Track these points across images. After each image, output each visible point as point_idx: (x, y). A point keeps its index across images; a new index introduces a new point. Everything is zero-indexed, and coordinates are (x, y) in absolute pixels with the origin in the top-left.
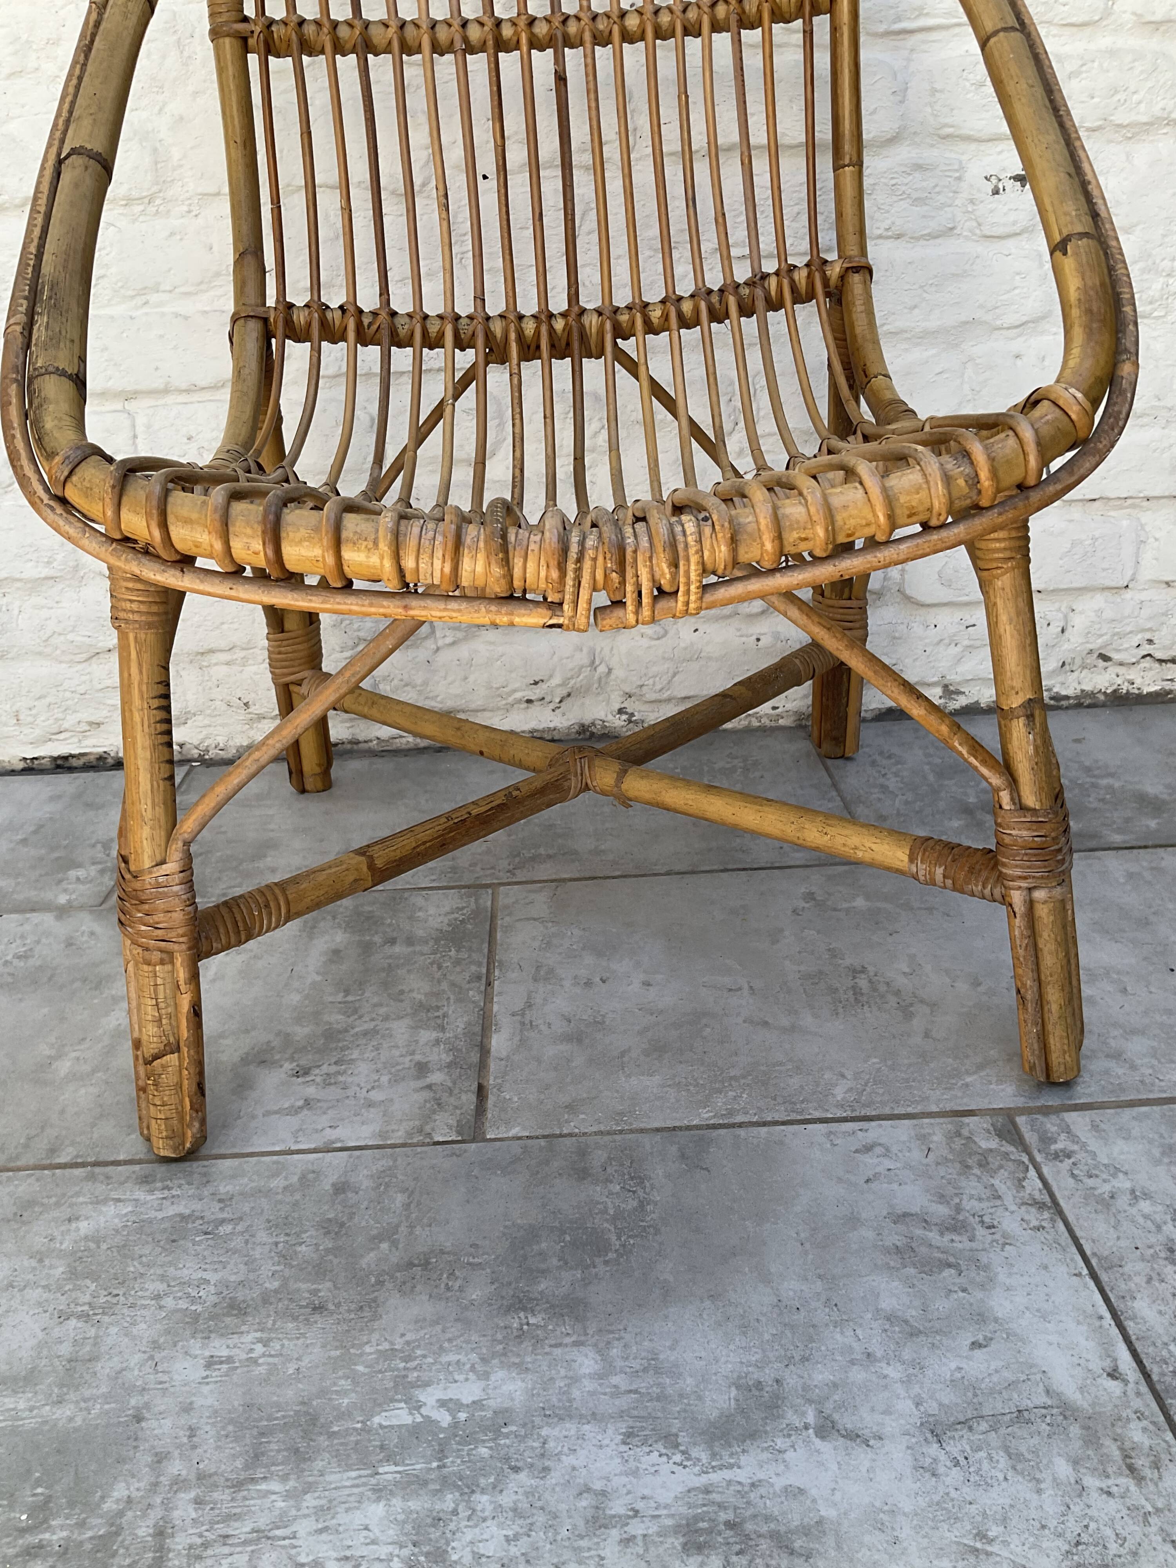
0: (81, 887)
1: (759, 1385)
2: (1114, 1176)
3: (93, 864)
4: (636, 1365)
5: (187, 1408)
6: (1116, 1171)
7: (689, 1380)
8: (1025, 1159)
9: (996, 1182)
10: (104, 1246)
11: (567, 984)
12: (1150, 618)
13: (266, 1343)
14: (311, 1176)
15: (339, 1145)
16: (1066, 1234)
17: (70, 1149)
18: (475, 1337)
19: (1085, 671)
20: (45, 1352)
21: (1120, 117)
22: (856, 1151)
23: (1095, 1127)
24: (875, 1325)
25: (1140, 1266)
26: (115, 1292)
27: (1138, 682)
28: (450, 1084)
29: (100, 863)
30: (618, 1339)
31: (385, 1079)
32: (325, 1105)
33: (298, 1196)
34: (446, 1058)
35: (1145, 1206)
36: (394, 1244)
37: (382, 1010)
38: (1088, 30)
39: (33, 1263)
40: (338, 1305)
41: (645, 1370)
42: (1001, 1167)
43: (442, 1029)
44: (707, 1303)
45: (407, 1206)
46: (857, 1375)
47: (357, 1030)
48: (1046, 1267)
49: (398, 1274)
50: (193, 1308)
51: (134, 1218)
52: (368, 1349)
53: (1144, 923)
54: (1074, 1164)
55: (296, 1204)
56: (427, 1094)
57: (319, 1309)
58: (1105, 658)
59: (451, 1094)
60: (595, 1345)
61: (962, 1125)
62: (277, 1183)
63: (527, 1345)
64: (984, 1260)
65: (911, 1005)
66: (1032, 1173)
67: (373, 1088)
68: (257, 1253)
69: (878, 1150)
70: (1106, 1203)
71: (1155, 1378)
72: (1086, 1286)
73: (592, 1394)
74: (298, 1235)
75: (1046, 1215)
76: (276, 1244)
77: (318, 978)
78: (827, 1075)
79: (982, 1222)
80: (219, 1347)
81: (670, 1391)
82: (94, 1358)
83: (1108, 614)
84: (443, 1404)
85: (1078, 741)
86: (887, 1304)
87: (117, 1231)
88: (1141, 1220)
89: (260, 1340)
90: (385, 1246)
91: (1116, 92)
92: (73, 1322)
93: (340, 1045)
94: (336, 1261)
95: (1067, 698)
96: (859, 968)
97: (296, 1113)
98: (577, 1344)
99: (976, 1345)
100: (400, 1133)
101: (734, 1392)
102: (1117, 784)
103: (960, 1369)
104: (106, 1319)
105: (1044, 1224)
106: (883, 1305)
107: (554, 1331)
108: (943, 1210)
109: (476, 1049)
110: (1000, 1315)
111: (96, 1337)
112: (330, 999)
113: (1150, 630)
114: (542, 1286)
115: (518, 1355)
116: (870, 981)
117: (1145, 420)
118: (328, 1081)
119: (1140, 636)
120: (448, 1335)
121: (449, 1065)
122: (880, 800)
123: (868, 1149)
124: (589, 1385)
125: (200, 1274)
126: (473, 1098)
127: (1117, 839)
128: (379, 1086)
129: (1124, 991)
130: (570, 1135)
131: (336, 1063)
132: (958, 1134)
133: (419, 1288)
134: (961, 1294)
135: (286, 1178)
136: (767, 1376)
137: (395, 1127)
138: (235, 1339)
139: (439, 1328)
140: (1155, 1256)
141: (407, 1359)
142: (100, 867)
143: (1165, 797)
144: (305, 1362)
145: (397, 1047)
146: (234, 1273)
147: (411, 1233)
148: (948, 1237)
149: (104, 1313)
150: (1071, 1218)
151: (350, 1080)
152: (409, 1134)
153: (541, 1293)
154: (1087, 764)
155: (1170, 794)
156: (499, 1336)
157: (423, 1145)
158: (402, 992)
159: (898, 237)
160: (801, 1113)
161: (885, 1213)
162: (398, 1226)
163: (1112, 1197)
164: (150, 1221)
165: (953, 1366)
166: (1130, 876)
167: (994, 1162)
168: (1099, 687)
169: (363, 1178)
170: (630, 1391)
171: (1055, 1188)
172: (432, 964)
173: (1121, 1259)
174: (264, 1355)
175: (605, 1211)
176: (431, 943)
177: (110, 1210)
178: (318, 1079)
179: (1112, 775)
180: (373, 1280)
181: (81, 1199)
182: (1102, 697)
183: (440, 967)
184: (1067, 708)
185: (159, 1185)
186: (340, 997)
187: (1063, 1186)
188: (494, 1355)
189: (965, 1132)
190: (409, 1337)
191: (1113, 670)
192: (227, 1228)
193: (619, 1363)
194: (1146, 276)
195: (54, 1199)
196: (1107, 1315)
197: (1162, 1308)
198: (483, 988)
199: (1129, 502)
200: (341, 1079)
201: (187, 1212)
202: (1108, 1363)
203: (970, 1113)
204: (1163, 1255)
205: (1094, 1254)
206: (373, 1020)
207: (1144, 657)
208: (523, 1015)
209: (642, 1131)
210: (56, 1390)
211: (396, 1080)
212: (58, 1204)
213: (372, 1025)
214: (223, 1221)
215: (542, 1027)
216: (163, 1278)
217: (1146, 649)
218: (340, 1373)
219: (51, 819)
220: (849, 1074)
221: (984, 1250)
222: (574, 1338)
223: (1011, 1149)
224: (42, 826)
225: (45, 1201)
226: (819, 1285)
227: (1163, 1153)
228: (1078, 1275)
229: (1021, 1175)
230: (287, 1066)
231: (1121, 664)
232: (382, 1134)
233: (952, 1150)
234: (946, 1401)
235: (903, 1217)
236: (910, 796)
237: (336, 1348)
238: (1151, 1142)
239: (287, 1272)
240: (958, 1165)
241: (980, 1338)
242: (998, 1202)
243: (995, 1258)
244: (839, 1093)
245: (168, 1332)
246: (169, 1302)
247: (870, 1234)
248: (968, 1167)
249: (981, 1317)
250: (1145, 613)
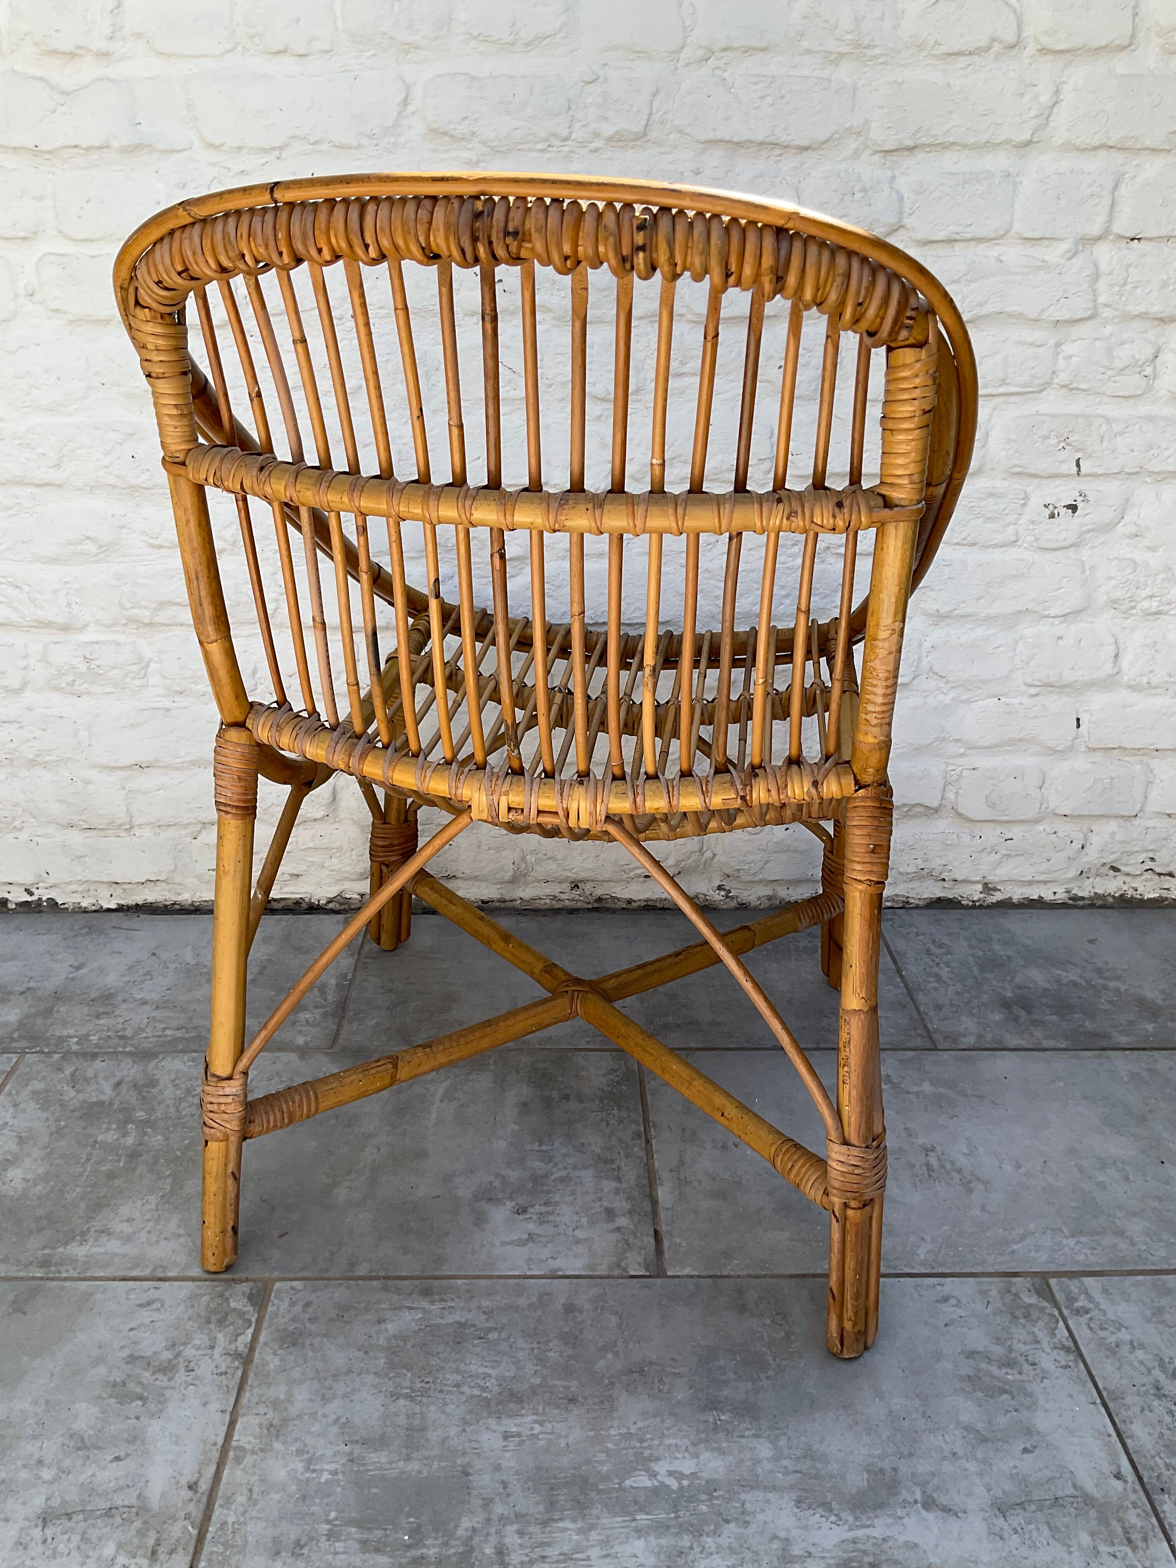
0: (313, 1030)
1: (882, 1471)
2: (1119, 1329)
3: (316, 1007)
4: (798, 1453)
5: (498, 1468)
6: (1120, 1326)
7: (835, 1466)
8: (1056, 1313)
9: (1036, 1330)
10: (409, 1344)
11: (708, 1146)
12: (1153, 841)
13: (541, 1424)
14: (545, 1297)
15: (560, 1273)
16: (1085, 1372)
17: (365, 1265)
18: (684, 1428)
19: (1098, 879)
20: (388, 1423)
21: (1152, 467)
22: (937, 1301)
23: (1105, 1291)
24: (957, 1432)
25: (1136, 1399)
26: (426, 1380)
27: (1141, 889)
28: (632, 1227)
29: (322, 1007)
30: (784, 1434)
31: (584, 1220)
32: (544, 1239)
33: (539, 1313)
34: (627, 1206)
35: (1139, 1353)
36: (616, 1354)
37: (571, 1160)
38: (1131, 401)
39: (361, 1354)
40: (586, 1398)
41: (805, 1457)
42: (1039, 1318)
43: (618, 1179)
44: (841, 1411)
45: (619, 1326)
46: (948, 1467)
47: (555, 1176)
48: (1071, 1396)
49: (623, 1378)
50: (484, 1395)
51: (425, 1323)
52: (612, 1432)
53: (1143, 1120)
54: (1091, 1319)
55: (539, 1319)
56: (616, 1236)
57: (572, 1400)
58: (1115, 869)
59: (635, 1237)
60: (768, 1438)
61: (1010, 1283)
62: (522, 1301)
63: (721, 1435)
64: (1029, 1389)
65: (970, 1182)
66: (1061, 1324)
67: (577, 1227)
68: (520, 1355)
69: (953, 1301)
70: (1113, 1350)
71: (1145, 1480)
72: (1099, 1413)
73: (771, 1472)
74: (547, 1344)
75: (1071, 1357)
76: (533, 1349)
77: (517, 1128)
78: (912, 1239)
79: (1027, 1360)
80: (510, 1425)
81: (823, 1473)
82: (423, 1429)
83: (1119, 837)
84: (671, 1474)
85: (1091, 942)
86: (964, 1418)
87: (416, 1332)
88: (1136, 1364)
89: (536, 1422)
90: (610, 1356)
91: (1151, 448)
92: (402, 1402)
93: (545, 1188)
94: (577, 1366)
95: (1083, 898)
96: (929, 1147)
97: (524, 1245)
98: (756, 1436)
99: (1026, 1450)
100: (603, 1267)
101: (866, 1475)
102: (1123, 988)
103: (1015, 1467)
104: (424, 1400)
105: (1070, 1364)
106: (962, 1418)
107: (738, 1426)
108: (999, 1350)
109: (647, 1199)
110: (1041, 1430)
111: (422, 1413)
112: (529, 1147)
113: (1153, 850)
114: (725, 1393)
115: (716, 1442)
116: (939, 1159)
117: (1158, 691)
118: (542, 1219)
119: (1144, 855)
120: (666, 1425)
121: (631, 1212)
122: (936, 988)
123: (945, 1299)
124: (768, 1466)
125: (482, 1370)
126: (652, 1240)
127: (1123, 1040)
128: (581, 1227)
129: (1127, 1179)
130: (728, 1277)
131: (545, 1204)
132: (1009, 1291)
133: (640, 1389)
134: (1015, 1414)
135: (528, 1298)
136: (886, 1465)
137: (599, 1261)
138: (518, 1420)
139: (659, 1419)
140: (1146, 1392)
141: (642, 1441)
142: (321, 1010)
143: (1160, 1002)
144: (571, 1439)
145: (588, 1193)
146: (507, 1369)
147: (626, 1347)
148: (1004, 1370)
149: (422, 1396)
150: (1089, 1361)
151: (558, 1219)
152: (610, 1268)
153: (726, 1397)
154: (1100, 965)
155: (1164, 1000)
156: (702, 1428)
157: (622, 1278)
158: (582, 1145)
159: (973, 545)
160: (895, 1268)
161: (959, 1350)
162: (615, 1342)
163: (1117, 1346)
164: (438, 1326)
165: (1011, 1464)
166: (1133, 1076)
167: (1035, 1314)
168: (1109, 891)
169: (583, 1300)
170: (796, 1472)
171: (1077, 1337)
172: (601, 1120)
173: (1123, 1393)
174: (542, 1433)
175: (761, 1339)
176: (597, 1101)
177: (407, 1316)
178: (535, 1217)
179: (1118, 978)
180: (606, 1381)
181: (383, 1306)
182: (1111, 900)
183: (608, 1124)
184: (1083, 907)
185: (437, 1297)
186: (536, 1146)
187: (1083, 1335)
188: (700, 1441)
189: (1013, 1290)
190: (640, 1424)
191: (1121, 878)
192: (494, 1336)
193: (786, 1451)
194: (1166, 585)
195: (363, 1305)
196: (1113, 1433)
197: (1151, 1431)
198: (644, 1145)
199: (1141, 752)
200: (551, 1218)
201: (463, 1320)
202: (1114, 1468)
203: (1016, 1274)
204: (1152, 1392)
205: (1105, 1388)
206: (565, 1168)
207: (1147, 870)
208: (678, 1172)
209: (781, 1276)
210: (404, 1450)
211: (593, 1222)
212: (367, 1309)
213: (564, 1173)
214: (489, 1330)
215: (695, 1184)
216: (457, 1371)
217: (1149, 865)
218: (597, 1448)
219: (270, 960)
220: (928, 1239)
221: (1029, 1381)
222: (753, 1432)
223: (1046, 1304)
224: (265, 968)
225: (357, 1305)
226: (917, 1402)
227: (1153, 1314)
228: (1094, 1403)
229: (1054, 1326)
230: (509, 1204)
231: (1128, 874)
232: (590, 1267)
233: (1004, 1304)
234: (1007, 1489)
235: (971, 1354)
236: (959, 987)
237: (591, 1430)
238: (1144, 1304)
239: (545, 1372)
240: (1009, 1316)
241: (1028, 1446)
242: (1038, 1346)
243: (1035, 1388)
244: (922, 1253)
245: (470, 1412)
246: (465, 1389)
247: (950, 1366)
248: (1016, 1317)
249: (1029, 1431)
250: (1150, 837)
